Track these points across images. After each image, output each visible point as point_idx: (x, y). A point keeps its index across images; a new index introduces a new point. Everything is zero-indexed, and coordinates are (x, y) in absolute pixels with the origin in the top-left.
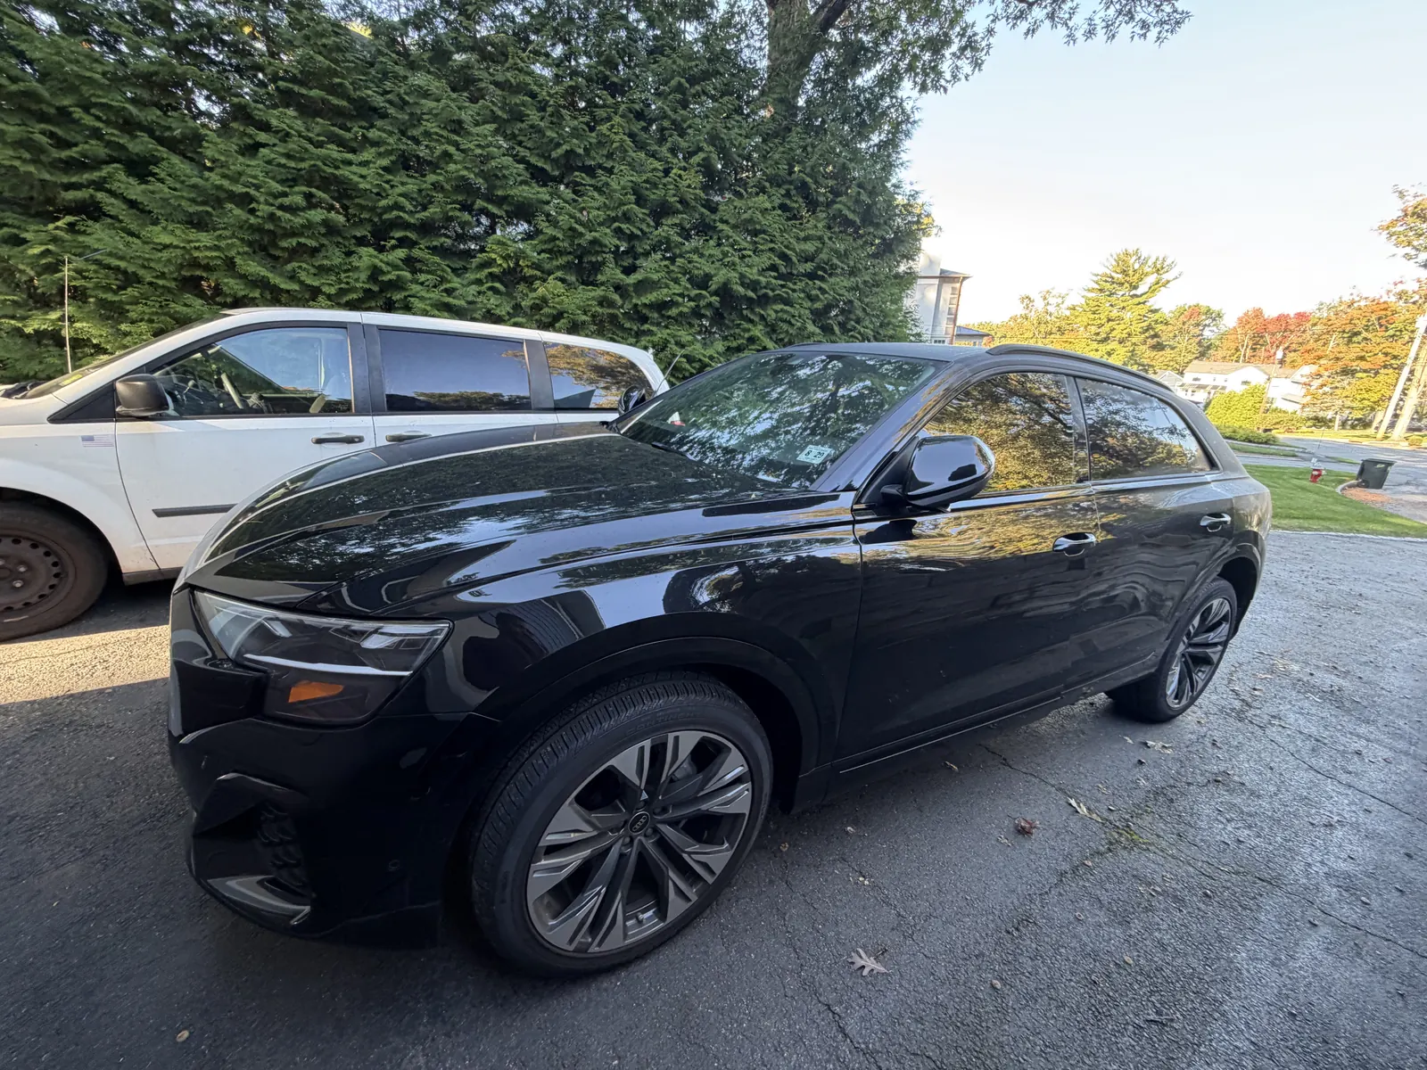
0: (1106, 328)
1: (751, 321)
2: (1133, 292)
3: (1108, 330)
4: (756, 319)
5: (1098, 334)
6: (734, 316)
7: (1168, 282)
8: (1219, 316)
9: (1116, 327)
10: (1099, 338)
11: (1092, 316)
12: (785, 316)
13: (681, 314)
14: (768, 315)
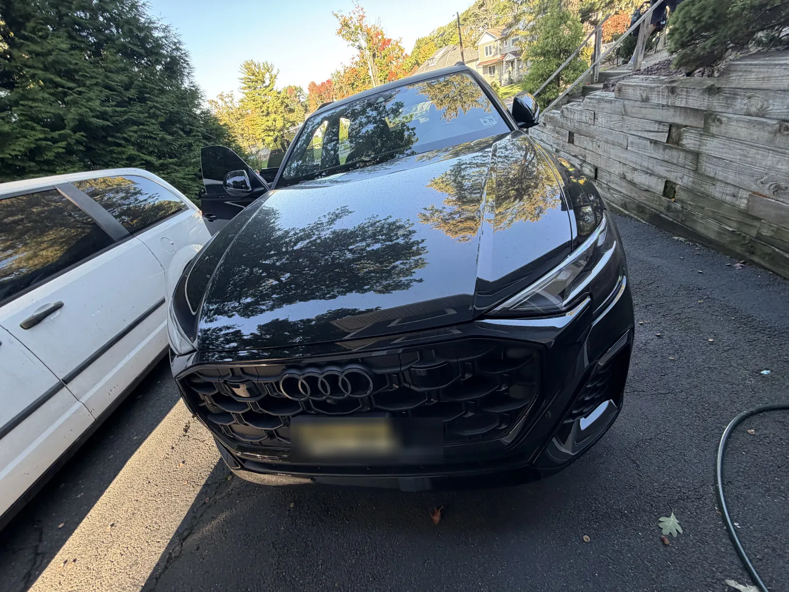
0: (264, 108)
1: (120, 145)
2: (264, 85)
3: (266, 108)
4: (123, 142)
5: (263, 112)
6: (102, 145)
7: (276, 76)
8: (301, 90)
9: (269, 105)
10: (264, 114)
11: (254, 103)
12: (144, 134)
13: (58, 155)
14: (130, 136)
